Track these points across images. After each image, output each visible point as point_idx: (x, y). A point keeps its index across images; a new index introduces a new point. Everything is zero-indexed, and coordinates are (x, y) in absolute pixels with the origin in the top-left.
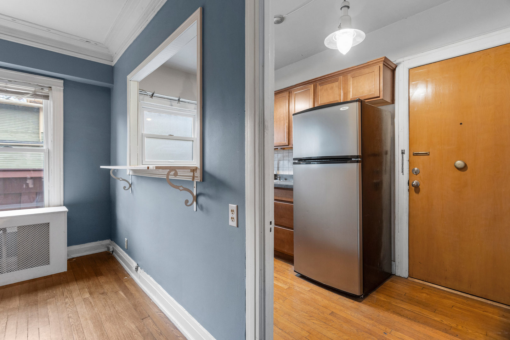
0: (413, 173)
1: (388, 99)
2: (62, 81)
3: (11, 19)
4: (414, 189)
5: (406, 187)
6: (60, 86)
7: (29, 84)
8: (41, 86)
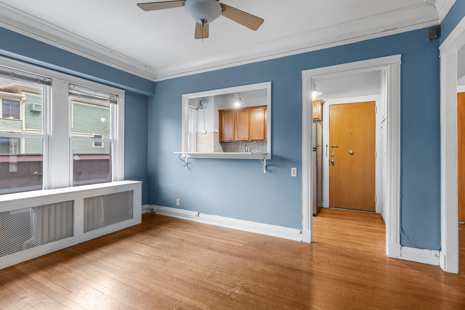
0: (331, 156)
1: (320, 119)
2: (124, 91)
3: (110, 51)
4: (332, 163)
5: (328, 163)
6: (123, 95)
7: (106, 93)
8: (113, 94)
